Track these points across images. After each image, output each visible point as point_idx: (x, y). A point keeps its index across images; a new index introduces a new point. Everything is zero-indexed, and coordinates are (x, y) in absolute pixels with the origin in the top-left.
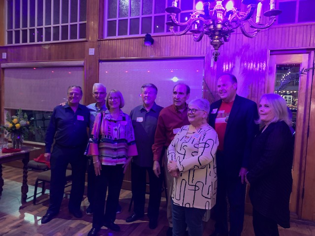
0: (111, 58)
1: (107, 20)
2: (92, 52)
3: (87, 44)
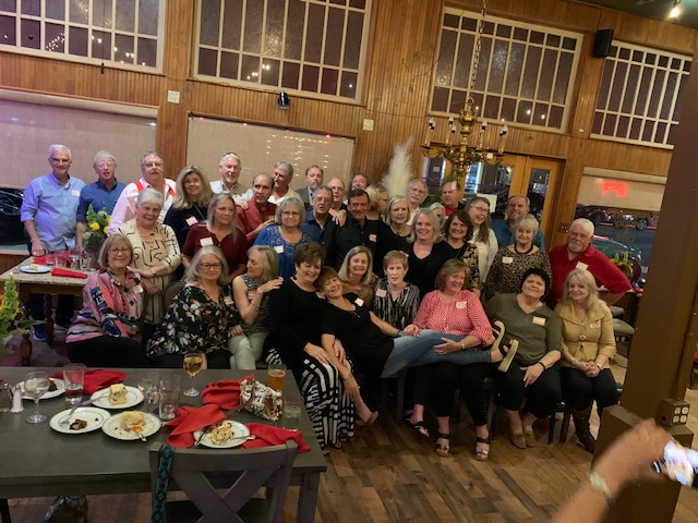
0: (211, 114)
1: (198, 45)
2: (174, 97)
3: (164, 82)
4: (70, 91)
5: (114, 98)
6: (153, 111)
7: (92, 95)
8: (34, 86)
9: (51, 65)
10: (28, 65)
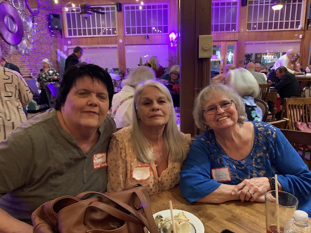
0: (130, 44)
1: (126, 27)
2: (121, 41)
3: (118, 37)
4: (98, 44)
5: (107, 44)
6: (116, 46)
7: (103, 44)
8: (91, 44)
9: (93, 39)
10: (89, 39)
